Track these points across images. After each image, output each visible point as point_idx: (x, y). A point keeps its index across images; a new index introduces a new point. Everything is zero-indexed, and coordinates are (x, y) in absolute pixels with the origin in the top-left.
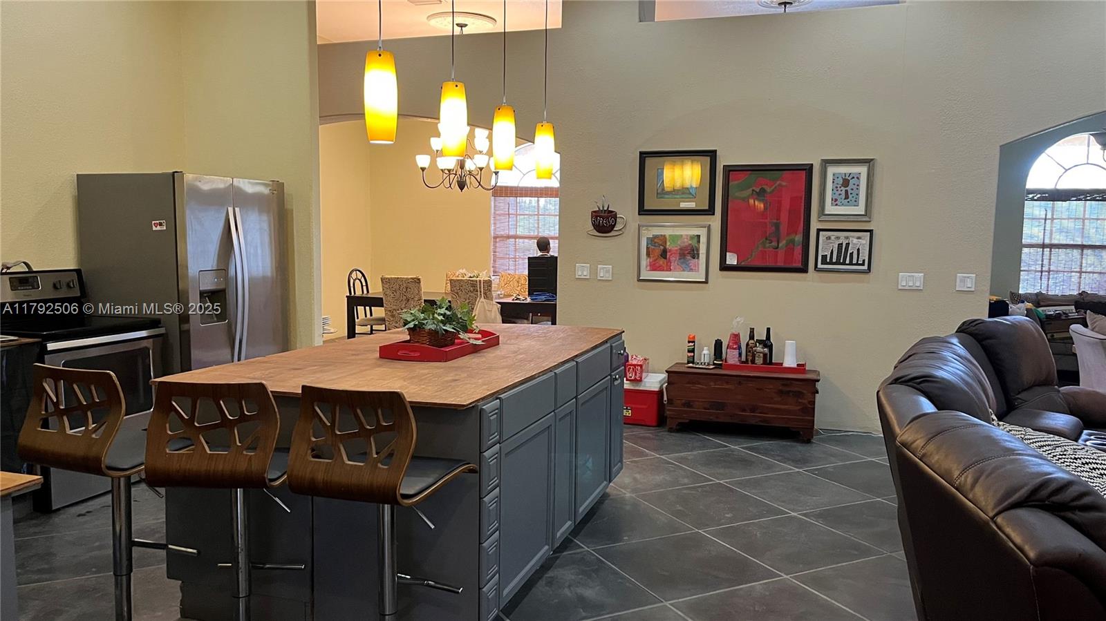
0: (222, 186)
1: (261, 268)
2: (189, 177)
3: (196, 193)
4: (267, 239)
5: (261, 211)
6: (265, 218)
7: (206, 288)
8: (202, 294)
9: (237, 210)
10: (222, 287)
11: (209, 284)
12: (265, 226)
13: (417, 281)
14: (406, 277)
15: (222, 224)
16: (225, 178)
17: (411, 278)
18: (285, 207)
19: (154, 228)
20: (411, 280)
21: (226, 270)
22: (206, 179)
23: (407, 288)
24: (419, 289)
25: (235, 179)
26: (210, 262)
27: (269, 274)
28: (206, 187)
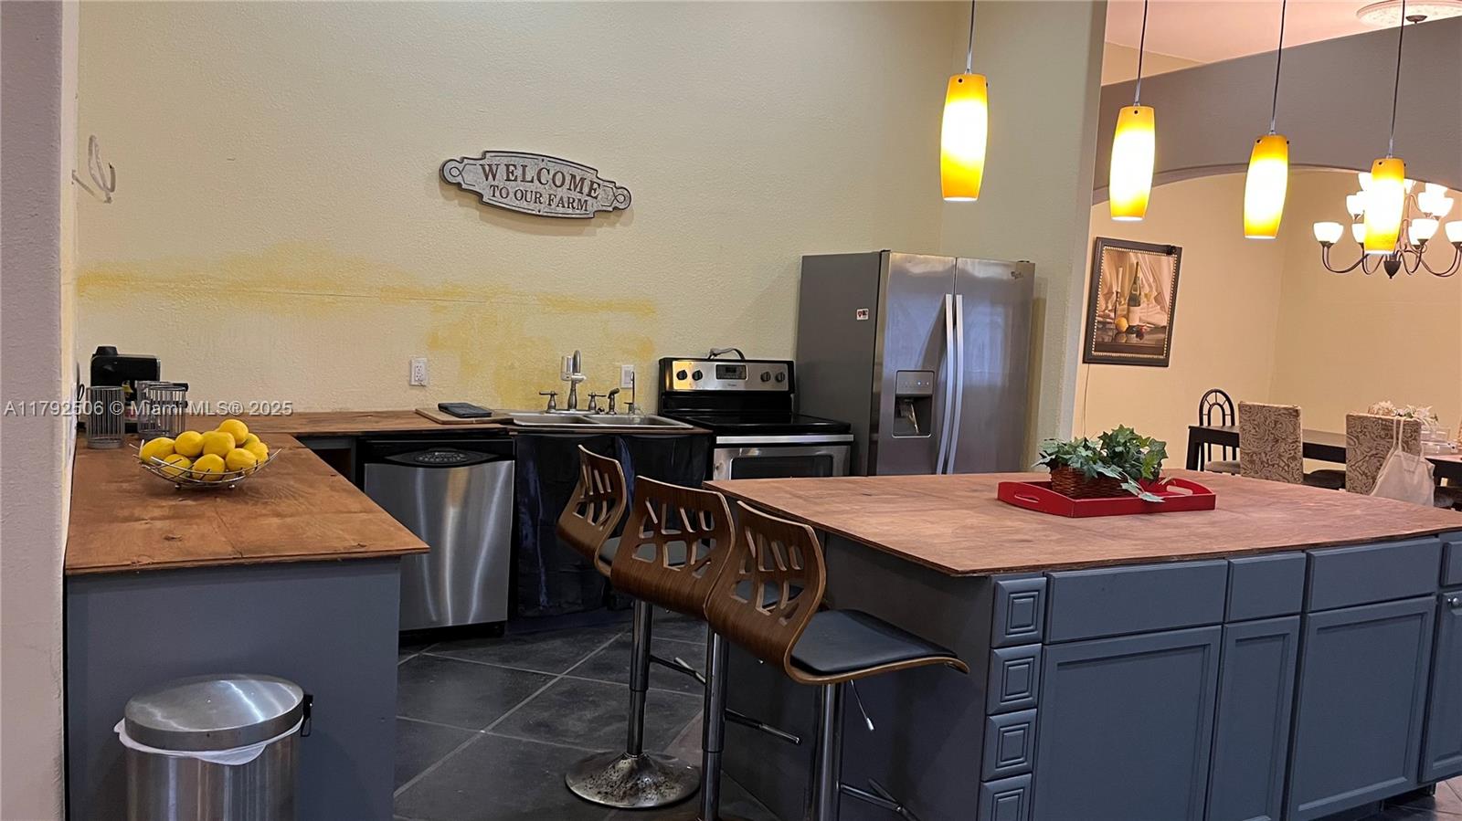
0: (940, 268)
1: (987, 375)
2: (895, 257)
3: (902, 274)
4: (999, 336)
5: (993, 303)
6: (1000, 309)
7: (904, 393)
8: (900, 400)
9: (959, 298)
10: (928, 392)
11: (909, 387)
12: (1000, 320)
13: (1296, 413)
14: (1276, 406)
15: (935, 314)
16: (947, 258)
17: (1285, 409)
18: (1035, 295)
19: (858, 318)
20: (1282, 411)
21: (935, 373)
22: (919, 259)
23: (1276, 422)
24: (1296, 426)
25: (959, 260)
26: (914, 361)
27: (999, 381)
28: (917, 270)
